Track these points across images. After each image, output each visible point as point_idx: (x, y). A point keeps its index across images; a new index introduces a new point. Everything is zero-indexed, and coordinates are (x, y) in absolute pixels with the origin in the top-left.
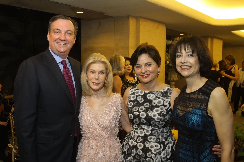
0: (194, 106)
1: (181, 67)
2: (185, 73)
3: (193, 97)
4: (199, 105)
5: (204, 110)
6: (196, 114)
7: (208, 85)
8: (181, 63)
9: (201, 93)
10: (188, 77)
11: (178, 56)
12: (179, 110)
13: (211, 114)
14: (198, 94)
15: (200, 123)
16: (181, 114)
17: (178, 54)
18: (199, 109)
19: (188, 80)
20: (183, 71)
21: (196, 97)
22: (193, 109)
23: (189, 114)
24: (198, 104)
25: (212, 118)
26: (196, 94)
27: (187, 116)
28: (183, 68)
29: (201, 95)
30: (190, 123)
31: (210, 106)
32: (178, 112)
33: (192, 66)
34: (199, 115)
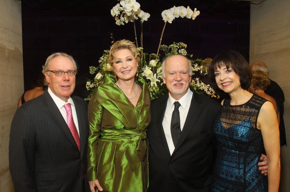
0: (242, 119)
1: (222, 84)
2: (227, 90)
3: (240, 109)
4: (248, 118)
5: (253, 123)
6: (245, 126)
7: (255, 98)
8: (221, 80)
9: (248, 107)
10: (231, 92)
11: (217, 75)
12: (224, 122)
13: (260, 127)
14: (246, 107)
15: (249, 135)
16: (227, 127)
17: (215, 73)
18: (249, 121)
19: (231, 95)
20: (225, 88)
21: (244, 110)
22: (241, 121)
23: (237, 127)
24: (247, 116)
25: (260, 131)
26: (243, 107)
27: (235, 128)
28: (224, 85)
29: (249, 109)
30: (239, 136)
31: (260, 119)
32: (223, 124)
33: (232, 81)
34: (248, 127)
